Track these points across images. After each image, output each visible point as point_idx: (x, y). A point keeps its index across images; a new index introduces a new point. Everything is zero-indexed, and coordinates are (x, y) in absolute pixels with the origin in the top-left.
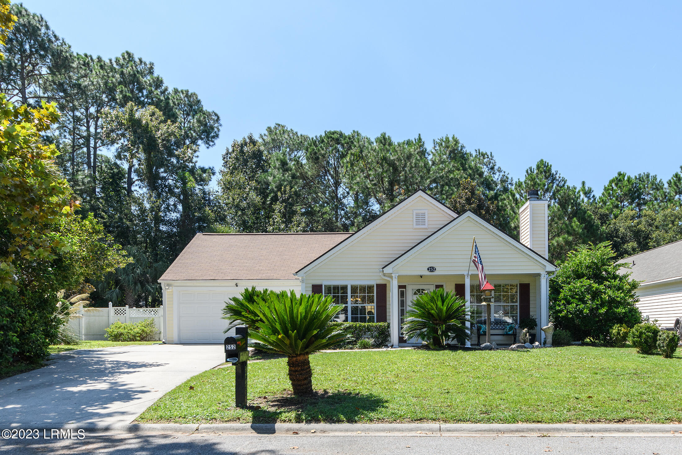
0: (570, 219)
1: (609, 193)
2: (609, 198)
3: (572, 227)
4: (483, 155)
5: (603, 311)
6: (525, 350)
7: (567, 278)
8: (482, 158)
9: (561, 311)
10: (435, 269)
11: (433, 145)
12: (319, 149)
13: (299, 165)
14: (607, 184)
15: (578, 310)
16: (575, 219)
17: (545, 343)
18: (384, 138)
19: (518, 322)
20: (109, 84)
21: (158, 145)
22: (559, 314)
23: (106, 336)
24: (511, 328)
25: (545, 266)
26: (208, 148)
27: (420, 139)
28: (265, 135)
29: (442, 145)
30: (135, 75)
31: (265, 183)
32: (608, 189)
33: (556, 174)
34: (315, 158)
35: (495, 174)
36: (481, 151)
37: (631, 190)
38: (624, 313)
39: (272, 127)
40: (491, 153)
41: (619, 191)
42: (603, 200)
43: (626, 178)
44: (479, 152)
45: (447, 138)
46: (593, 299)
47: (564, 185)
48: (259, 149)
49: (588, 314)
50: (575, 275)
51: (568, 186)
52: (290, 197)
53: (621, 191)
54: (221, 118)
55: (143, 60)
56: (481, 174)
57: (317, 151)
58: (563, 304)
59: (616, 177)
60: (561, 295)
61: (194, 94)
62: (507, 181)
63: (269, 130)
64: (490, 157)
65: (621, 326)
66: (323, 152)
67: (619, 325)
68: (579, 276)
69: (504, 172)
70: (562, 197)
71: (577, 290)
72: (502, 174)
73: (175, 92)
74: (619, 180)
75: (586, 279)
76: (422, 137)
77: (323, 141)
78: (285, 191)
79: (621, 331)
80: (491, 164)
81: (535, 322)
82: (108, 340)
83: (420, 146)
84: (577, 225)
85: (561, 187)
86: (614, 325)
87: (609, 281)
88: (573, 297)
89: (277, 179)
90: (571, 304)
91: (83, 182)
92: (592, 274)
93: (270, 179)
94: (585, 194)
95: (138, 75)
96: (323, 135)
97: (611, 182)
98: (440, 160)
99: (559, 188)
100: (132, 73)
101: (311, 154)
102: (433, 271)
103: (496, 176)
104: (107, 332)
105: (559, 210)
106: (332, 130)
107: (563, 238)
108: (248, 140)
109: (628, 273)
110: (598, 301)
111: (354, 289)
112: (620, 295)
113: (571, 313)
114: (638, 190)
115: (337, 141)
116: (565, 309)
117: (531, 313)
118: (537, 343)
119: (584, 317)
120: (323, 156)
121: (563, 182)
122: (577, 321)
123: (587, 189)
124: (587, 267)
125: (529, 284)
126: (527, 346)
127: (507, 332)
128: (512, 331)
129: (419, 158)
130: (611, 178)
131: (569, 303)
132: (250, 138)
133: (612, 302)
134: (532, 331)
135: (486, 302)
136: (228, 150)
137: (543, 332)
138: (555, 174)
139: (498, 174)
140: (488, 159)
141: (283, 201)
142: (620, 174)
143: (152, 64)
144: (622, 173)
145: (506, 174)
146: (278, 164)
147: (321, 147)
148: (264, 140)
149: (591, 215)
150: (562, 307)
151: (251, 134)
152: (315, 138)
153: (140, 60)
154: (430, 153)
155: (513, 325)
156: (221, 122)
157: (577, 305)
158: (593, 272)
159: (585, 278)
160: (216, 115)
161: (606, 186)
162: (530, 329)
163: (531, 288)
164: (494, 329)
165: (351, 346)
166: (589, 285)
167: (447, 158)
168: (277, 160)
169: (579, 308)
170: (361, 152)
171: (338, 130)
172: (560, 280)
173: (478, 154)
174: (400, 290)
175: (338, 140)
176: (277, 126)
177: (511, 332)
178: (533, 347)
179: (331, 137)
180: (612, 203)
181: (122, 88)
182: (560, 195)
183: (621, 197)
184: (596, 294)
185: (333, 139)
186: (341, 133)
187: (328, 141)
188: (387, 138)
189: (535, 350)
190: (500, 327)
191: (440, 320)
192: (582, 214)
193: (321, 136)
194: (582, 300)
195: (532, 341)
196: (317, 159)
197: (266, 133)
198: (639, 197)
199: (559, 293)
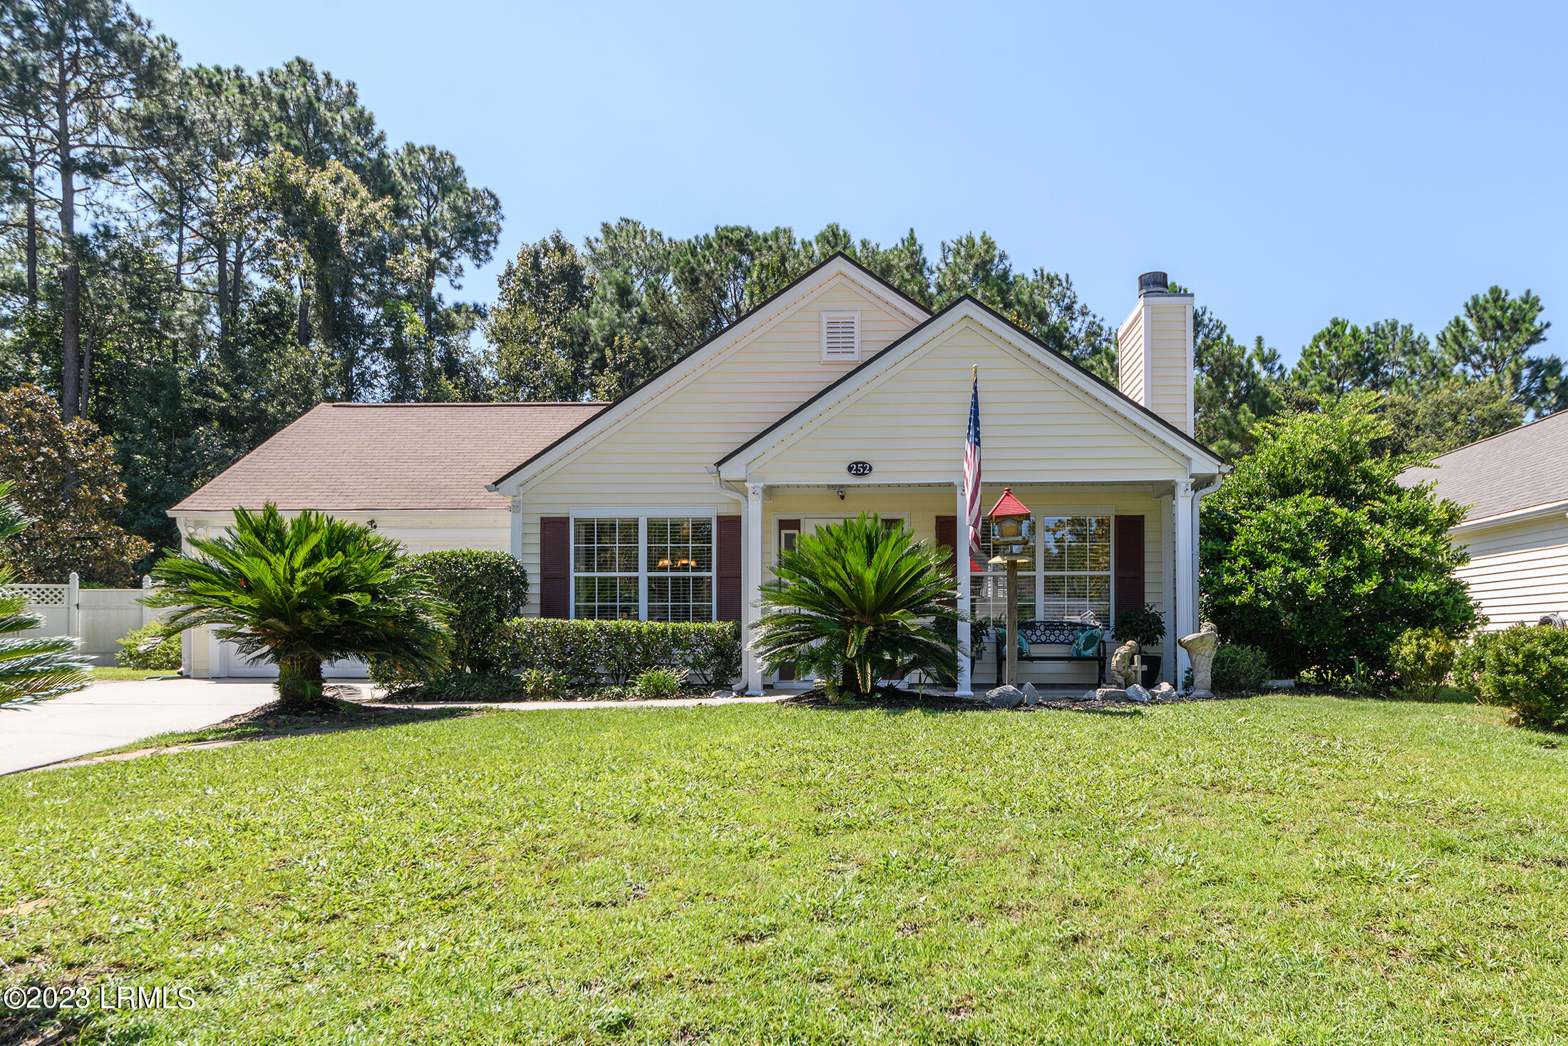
0: (1234, 407)
1: (1314, 362)
2: (1312, 372)
3: (1238, 423)
4: (1051, 280)
5: (1367, 587)
6: (1129, 708)
7: (1250, 496)
8: (1047, 286)
9: (1237, 590)
10: (870, 469)
11: (940, 254)
12: (699, 261)
13: (658, 295)
14: (1308, 342)
15: (1290, 587)
16: (1245, 406)
17: (1189, 683)
18: (833, 233)
19: (1112, 623)
20: (255, 123)
21: (339, 241)
22: (1231, 598)
23: (119, 655)
24: (1091, 641)
25: (1189, 459)
26: (478, 266)
27: (912, 238)
28: (597, 240)
29: (959, 253)
30: (310, 103)
31: (581, 331)
32: (1311, 354)
33: (1204, 313)
34: (691, 280)
35: (1075, 319)
36: (1045, 274)
37: (1360, 356)
38: (1433, 593)
39: (613, 224)
40: (1067, 276)
41: (1333, 358)
42: (1300, 377)
43: (1348, 331)
44: (1042, 274)
45: (971, 241)
46: (1335, 552)
47: (1219, 337)
48: (572, 264)
49: (1319, 597)
50: (1278, 486)
51: (1228, 337)
52: (632, 358)
53: (1339, 358)
54: (503, 203)
55: (333, 77)
56: (1043, 317)
57: (695, 266)
58: (1244, 567)
59: (1327, 328)
60: (1238, 543)
61: (447, 154)
62: (1100, 335)
63: (606, 229)
64: (1064, 284)
65: (1426, 635)
66: (707, 268)
67: (1419, 631)
68: (1285, 488)
69: (1094, 317)
70: (1217, 361)
71: (1284, 527)
72: (1089, 319)
73: (409, 150)
74: (1332, 335)
75: (1310, 496)
76: (916, 235)
77: (710, 246)
78: (621, 346)
79: (1428, 649)
80: (1067, 300)
81: (1160, 622)
82: (119, 667)
83: (913, 253)
84: (1250, 418)
85: (1214, 340)
86: (1400, 631)
87: (1383, 501)
88: (1272, 548)
89: (605, 322)
90: (1269, 566)
91: (181, 325)
92: (1325, 485)
93: (593, 322)
94: (1264, 361)
95: (316, 105)
96: (712, 234)
97: (1317, 339)
98: (955, 282)
99: (1210, 342)
100: (303, 99)
101: (683, 273)
102: (863, 474)
103: (1077, 325)
104: (120, 646)
105: (1209, 387)
106: (731, 225)
107: (1220, 448)
108: (552, 245)
109: (1424, 485)
110: (1349, 558)
111: (657, 530)
112: (1418, 539)
113: (1268, 596)
114: (1373, 355)
115: (740, 246)
116: (1251, 582)
117: (1148, 599)
118: (1165, 687)
119: (1308, 608)
120: (707, 275)
121: (1218, 331)
122: (1287, 620)
123: (1266, 351)
124: (1312, 466)
125: (1143, 517)
126: (1135, 696)
127: (1078, 652)
128: (1094, 648)
129: (907, 276)
130: (1317, 331)
131: (1261, 564)
132: (557, 240)
133: (1397, 560)
134: (1150, 650)
135: (1003, 555)
136: (510, 265)
137: (1182, 653)
138: (1200, 313)
139: (1080, 319)
140: (1061, 288)
141: (618, 368)
142: (1335, 323)
143: (354, 87)
144: (1340, 320)
145: (1097, 320)
146: (611, 292)
147: (704, 257)
148: (593, 249)
149: (1280, 399)
150: (1240, 576)
151: (558, 231)
152: (694, 241)
153: (327, 77)
154: (934, 268)
155: (1097, 632)
156: (504, 211)
157: (1287, 571)
158: (1327, 478)
159: (1308, 492)
160: (492, 196)
161: (1307, 347)
162: (1145, 644)
163: (1148, 527)
164: (1044, 643)
165: (617, 690)
166: (1321, 510)
167: (972, 280)
168: (610, 283)
169: (1294, 579)
170: (783, 260)
171: (744, 225)
172: (1230, 504)
173: (1039, 277)
174: (784, 532)
175: (742, 243)
176: (623, 224)
177: (1089, 652)
178: (1154, 701)
179: (727, 237)
180: (1320, 382)
181: (281, 128)
182: (1213, 355)
183: (1338, 370)
184: (1342, 540)
185: (731, 241)
186: (750, 230)
187: (720, 246)
188: (841, 233)
189: (1159, 710)
190: (1062, 638)
191: (862, 610)
192: (1261, 396)
193: (706, 237)
194: (1301, 556)
195: (1150, 681)
196: (696, 281)
197: (601, 236)
198: (1375, 370)
199: (1229, 537)
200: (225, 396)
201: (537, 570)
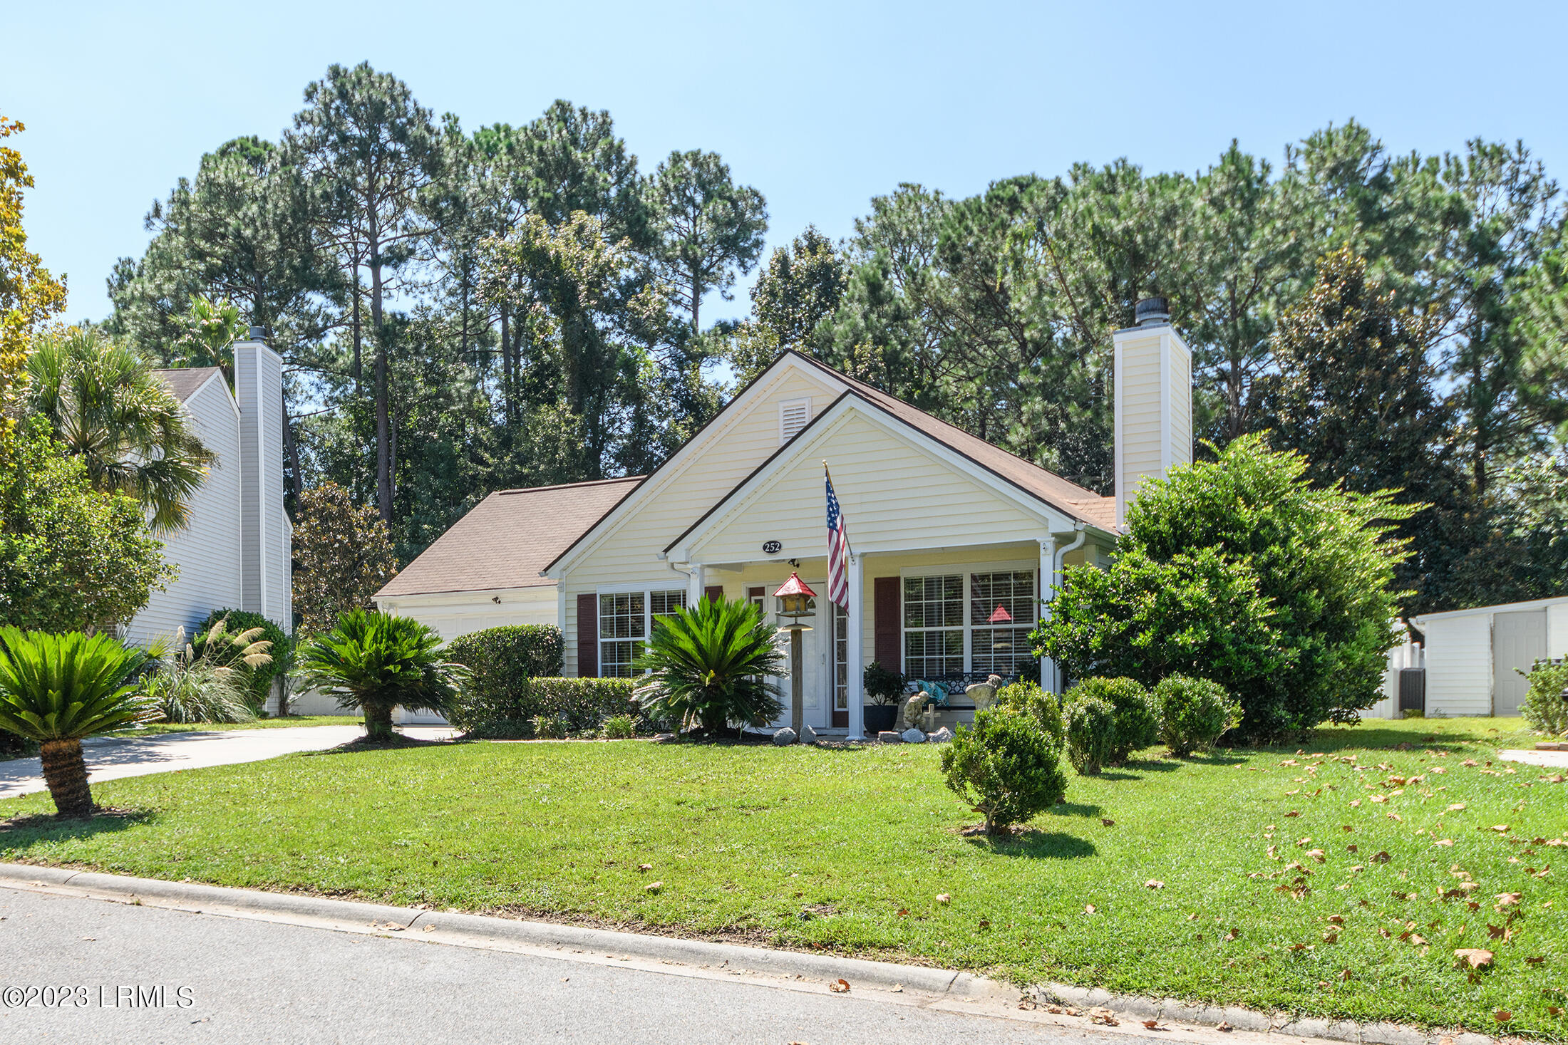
10: (780, 547)
13: (918, 282)
25: (1046, 519)
26: (743, 274)
28: (867, 219)
30: (565, 149)
31: (827, 340)
39: (889, 194)
52: (872, 368)
54: (767, 200)
55: (589, 111)
57: (956, 240)
61: (711, 156)
63: (879, 204)
66: (971, 240)
77: (978, 209)
78: (861, 356)
89: (847, 328)
93: (839, 329)
95: (571, 149)
96: (985, 192)
100: (560, 145)
102: (773, 552)
106: (1007, 178)
108: (804, 244)
118: (942, 731)
120: (971, 249)
132: (810, 236)
143: (605, 114)
146: (861, 289)
147: (968, 227)
148: (861, 231)
153: (584, 113)
170: (1041, 225)
176: (900, 190)
179: (999, 195)
181: (538, 184)
185: (1003, 199)
187: (988, 209)
193: (978, 197)
196: (958, 259)
197: (871, 212)
200: (491, 461)
201: (575, 637)
